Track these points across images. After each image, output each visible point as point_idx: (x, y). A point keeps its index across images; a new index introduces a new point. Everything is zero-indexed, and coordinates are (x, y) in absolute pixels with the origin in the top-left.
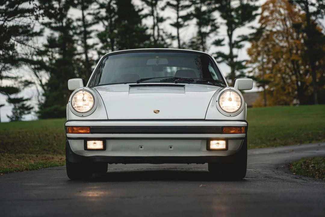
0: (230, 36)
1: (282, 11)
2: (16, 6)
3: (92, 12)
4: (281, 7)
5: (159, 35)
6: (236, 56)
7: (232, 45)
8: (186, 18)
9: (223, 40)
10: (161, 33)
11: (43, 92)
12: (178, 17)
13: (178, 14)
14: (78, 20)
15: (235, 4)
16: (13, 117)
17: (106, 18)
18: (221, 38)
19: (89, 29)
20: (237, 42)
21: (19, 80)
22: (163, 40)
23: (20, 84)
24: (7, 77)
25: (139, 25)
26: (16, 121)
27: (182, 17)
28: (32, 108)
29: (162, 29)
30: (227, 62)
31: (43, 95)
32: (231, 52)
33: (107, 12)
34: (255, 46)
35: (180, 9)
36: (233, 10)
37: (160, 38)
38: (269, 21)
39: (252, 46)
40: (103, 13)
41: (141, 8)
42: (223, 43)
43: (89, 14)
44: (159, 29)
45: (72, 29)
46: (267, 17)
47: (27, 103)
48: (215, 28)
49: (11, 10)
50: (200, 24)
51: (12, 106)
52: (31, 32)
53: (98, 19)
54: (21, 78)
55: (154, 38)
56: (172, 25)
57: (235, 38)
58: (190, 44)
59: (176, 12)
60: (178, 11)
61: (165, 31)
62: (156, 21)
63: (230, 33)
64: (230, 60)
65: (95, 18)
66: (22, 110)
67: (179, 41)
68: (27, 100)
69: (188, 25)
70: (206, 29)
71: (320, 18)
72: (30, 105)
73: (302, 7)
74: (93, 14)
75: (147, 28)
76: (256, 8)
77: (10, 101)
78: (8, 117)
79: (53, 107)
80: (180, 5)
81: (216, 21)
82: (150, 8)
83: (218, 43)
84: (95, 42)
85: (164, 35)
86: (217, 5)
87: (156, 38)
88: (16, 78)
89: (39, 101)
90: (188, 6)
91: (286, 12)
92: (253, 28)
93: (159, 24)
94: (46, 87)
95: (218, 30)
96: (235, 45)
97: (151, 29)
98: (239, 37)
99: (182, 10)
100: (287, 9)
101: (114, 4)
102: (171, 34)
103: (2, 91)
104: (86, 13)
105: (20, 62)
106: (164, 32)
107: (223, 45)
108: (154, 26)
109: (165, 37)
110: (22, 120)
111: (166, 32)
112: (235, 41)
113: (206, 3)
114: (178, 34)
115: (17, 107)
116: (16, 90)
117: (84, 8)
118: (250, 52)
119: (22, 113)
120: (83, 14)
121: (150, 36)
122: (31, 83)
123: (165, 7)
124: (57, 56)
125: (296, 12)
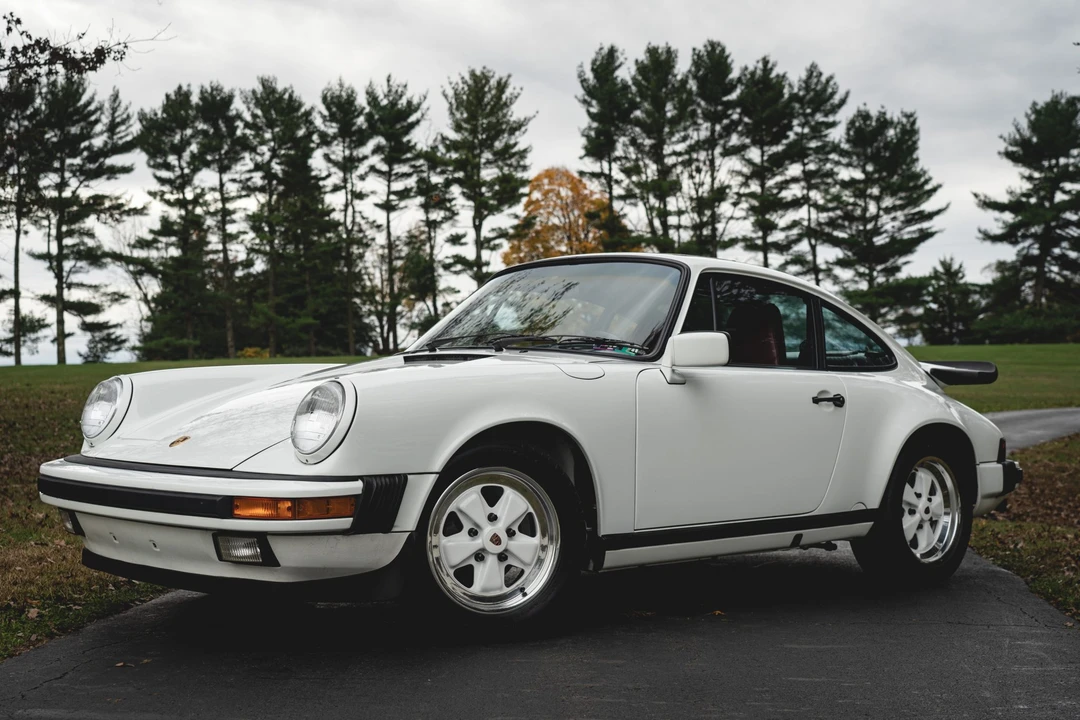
0: (478, 228)
1: (564, 192)
2: (102, 160)
3: (237, 177)
4: (560, 185)
5: (353, 222)
6: (487, 264)
7: (481, 244)
8: (404, 194)
9: (464, 236)
10: (358, 219)
11: (149, 313)
12: (390, 193)
13: (389, 186)
14: (213, 189)
15: (488, 174)
16: (89, 356)
17: (262, 189)
18: (461, 232)
19: (230, 206)
20: (488, 240)
21: (103, 290)
22: (361, 231)
23: (104, 299)
24: (81, 285)
25: (320, 207)
26: (94, 362)
27: (395, 193)
28: (124, 341)
29: (360, 212)
30: (470, 272)
31: (148, 319)
32: (479, 256)
33: (263, 178)
34: (515, 249)
35: (393, 178)
36: (484, 183)
37: (356, 228)
38: (541, 207)
39: (511, 248)
40: (258, 179)
41: (324, 174)
42: (463, 240)
43: (234, 181)
44: (354, 212)
45: (201, 205)
46: (537, 201)
47: (118, 332)
48: (452, 215)
49: (92, 166)
50: (426, 207)
51: (88, 336)
52: (126, 208)
53: (248, 189)
54: (106, 286)
55: (346, 228)
56: (377, 205)
57: (485, 232)
58: (408, 240)
59: (387, 183)
60: (389, 181)
61: (365, 215)
62: (349, 197)
63: (477, 223)
64: (475, 269)
65: (243, 189)
66: (106, 344)
67: (389, 234)
68: (115, 326)
69: (406, 207)
70: (437, 215)
71: (631, 204)
72: (120, 336)
73: (602, 185)
74: (241, 181)
75: (334, 210)
76: (524, 183)
77: (86, 327)
78: (80, 355)
79: (163, 341)
80: (394, 172)
81: (453, 203)
82: (341, 174)
83: (456, 240)
84: (242, 230)
85: (362, 222)
86: (460, 175)
87: (350, 228)
88: (96, 288)
89: (142, 330)
90: (408, 175)
91: (570, 193)
92: (517, 217)
93: (356, 202)
94: (153, 305)
95: (456, 218)
96: (486, 245)
97: (342, 211)
98: (493, 230)
99: (396, 179)
100: (572, 189)
101: (277, 163)
102: (374, 222)
103: (71, 309)
104: (226, 177)
105: (104, 260)
106: (363, 218)
107: (465, 244)
108: (346, 206)
109: (365, 227)
110: (106, 360)
111: (367, 218)
112: (485, 238)
113: (439, 170)
114: (388, 222)
115: (97, 339)
116: (95, 309)
117: (223, 170)
118: (506, 258)
119: (105, 350)
120: (221, 180)
121: (338, 224)
122: (123, 296)
123: (366, 174)
124: (174, 252)
125: (586, 195)
